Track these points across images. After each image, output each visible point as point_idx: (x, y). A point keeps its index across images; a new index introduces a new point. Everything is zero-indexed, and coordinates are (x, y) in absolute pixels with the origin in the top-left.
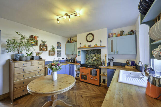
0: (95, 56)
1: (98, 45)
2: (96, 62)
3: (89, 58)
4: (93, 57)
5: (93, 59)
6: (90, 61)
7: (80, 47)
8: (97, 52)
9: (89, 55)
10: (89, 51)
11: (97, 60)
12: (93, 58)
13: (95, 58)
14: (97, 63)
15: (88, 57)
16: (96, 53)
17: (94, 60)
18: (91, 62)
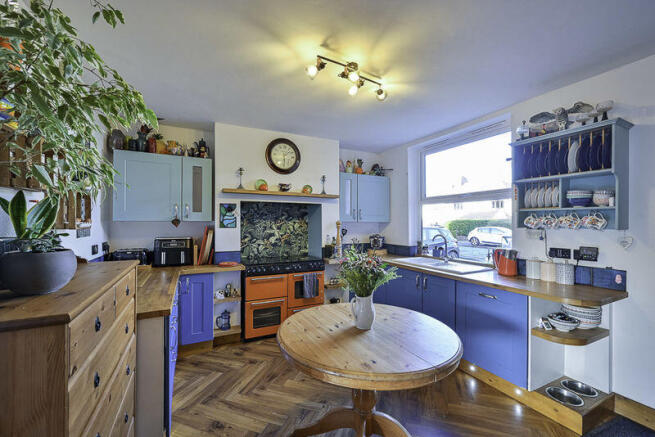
0: (279, 228)
1: (317, 190)
2: (282, 251)
3: (253, 238)
4: (272, 232)
5: (273, 240)
6: (260, 247)
7: (241, 187)
8: (287, 212)
9: (254, 224)
10: (255, 206)
11: (288, 243)
12: (273, 235)
13: (277, 236)
14: (287, 253)
15: (250, 233)
16: (283, 215)
17: (275, 245)
18: (264, 253)
